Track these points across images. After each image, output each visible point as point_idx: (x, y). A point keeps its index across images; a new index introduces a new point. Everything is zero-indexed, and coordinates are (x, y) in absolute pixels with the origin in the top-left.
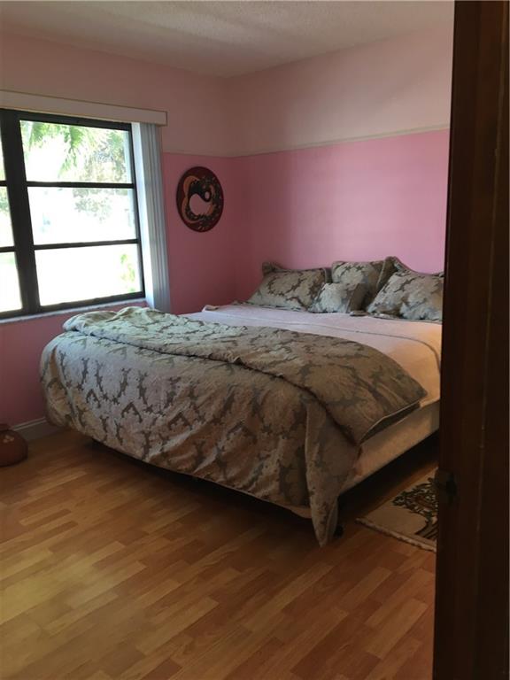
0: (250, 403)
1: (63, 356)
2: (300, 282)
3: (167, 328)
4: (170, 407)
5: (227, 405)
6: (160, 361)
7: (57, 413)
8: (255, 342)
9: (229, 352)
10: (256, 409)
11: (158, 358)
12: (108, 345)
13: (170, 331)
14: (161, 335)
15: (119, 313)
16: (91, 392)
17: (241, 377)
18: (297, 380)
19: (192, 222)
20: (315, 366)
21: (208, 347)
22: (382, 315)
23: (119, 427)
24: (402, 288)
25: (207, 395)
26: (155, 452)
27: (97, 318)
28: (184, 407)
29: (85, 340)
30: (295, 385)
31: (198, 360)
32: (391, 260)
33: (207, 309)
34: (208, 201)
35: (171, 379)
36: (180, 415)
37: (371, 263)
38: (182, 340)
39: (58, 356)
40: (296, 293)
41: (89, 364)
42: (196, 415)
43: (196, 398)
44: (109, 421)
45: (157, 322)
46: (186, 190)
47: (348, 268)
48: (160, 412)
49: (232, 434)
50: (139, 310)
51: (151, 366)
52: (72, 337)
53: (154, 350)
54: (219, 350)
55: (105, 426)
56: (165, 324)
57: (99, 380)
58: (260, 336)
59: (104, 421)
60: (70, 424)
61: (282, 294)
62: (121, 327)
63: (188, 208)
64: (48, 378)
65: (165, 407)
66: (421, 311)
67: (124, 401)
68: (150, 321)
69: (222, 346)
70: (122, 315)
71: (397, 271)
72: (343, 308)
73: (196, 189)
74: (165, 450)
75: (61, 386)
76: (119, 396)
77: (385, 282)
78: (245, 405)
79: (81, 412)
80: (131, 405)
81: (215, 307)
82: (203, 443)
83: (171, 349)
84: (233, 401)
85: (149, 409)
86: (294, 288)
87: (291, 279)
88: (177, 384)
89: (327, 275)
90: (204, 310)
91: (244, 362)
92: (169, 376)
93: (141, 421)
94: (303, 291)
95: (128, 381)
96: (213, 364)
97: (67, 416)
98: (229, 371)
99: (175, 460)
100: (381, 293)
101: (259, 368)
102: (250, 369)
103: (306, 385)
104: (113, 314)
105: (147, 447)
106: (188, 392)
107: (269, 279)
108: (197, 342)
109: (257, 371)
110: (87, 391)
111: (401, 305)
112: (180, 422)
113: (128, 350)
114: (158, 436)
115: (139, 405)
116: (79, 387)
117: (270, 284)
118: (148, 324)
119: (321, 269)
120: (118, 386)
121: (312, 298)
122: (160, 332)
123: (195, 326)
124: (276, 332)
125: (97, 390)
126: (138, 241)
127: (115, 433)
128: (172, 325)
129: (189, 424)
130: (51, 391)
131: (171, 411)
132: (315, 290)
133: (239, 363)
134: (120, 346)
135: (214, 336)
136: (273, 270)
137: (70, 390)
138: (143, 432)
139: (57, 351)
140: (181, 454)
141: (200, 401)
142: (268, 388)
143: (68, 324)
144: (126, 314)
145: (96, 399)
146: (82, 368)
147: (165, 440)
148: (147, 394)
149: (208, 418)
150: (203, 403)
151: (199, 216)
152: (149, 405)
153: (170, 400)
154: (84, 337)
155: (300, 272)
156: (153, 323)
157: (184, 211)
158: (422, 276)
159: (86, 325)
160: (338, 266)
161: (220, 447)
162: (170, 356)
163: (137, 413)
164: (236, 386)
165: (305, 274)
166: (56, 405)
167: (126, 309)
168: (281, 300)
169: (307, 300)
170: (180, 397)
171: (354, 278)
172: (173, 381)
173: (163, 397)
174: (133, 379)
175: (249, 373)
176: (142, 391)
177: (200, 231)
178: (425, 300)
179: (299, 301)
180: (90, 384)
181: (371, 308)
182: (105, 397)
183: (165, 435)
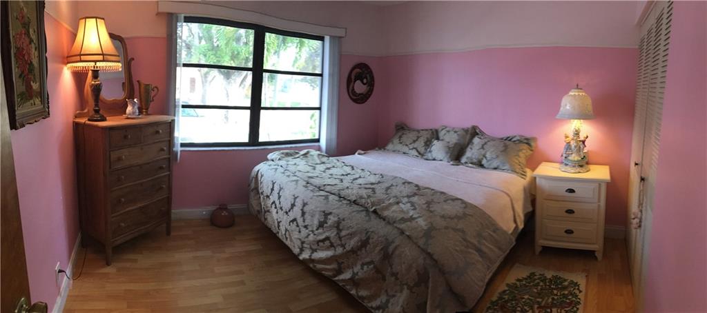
0: (382, 249)
1: (262, 176)
2: (418, 137)
3: (329, 169)
4: (320, 231)
5: (364, 244)
6: (317, 196)
7: (253, 207)
8: (389, 191)
9: (369, 201)
10: (387, 256)
11: (318, 194)
12: (288, 176)
13: (331, 171)
14: (324, 174)
15: (302, 153)
16: (274, 202)
17: (376, 225)
18: (421, 242)
19: (355, 98)
20: (436, 230)
21: (353, 193)
22: (470, 165)
23: (286, 230)
24: (483, 148)
25: (348, 232)
26: (305, 255)
27: (287, 155)
28: (332, 234)
29: (276, 169)
30: (419, 247)
31: (345, 202)
32: (474, 128)
33: (359, 154)
34: (364, 84)
35: (324, 212)
36: (327, 238)
37: (463, 129)
38: (337, 182)
39: (259, 175)
40: (415, 145)
41: (275, 185)
42: (339, 242)
43: (341, 230)
44: (281, 224)
45: (323, 163)
46: (353, 77)
47: (448, 131)
48: (313, 231)
49: (365, 267)
50: (314, 153)
51: (311, 198)
52: (270, 165)
53: (316, 186)
54: (361, 197)
55: (279, 226)
56: (329, 166)
57: (279, 197)
58: (392, 185)
59: (279, 223)
60: (259, 216)
61: (407, 145)
62: (300, 165)
63: (353, 89)
64: (253, 185)
65: (317, 230)
66: (495, 165)
67: (292, 215)
68: (319, 162)
69: (364, 193)
70: (302, 155)
71: (477, 134)
72: (446, 160)
73: (359, 77)
74: (313, 258)
75: (258, 193)
76: (289, 211)
77: (470, 142)
78: (378, 248)
79: (266, 212)
80: (294, 220)
81: (363, 152)
82: (343, 262)
83: (328, 188)
84: (369, 243)
85: (306, 227)
86: (414, 141)
87: (412, 136)
88: (329, 217)
89: (435, 135)
90: (356, 154)
91: (380, 213)
92: (323, 209)
93: (300, 232)
94: (420, 144)
95: (296, 204)
96: (356, 208)
97: (258, 211)
98: (367, 218)
99: (319, 266)
100: (468, 149)
101: (391, 222)
102: (384, 220)
103: (429, 251)
104: (297, 153)
105: (302, 250)
106: (336, 225)
107: (400, 134)
108: (348, 185)
109: (389, 223)
110: (272, 200)
111: (482, 159)
112: (327, 243)
113: (299, 182)
114: (309, 246)
115: (300, 221)
116: (268, 197)
117: (400, 137)
118: (317, 164)
119: (431, 130)
120: (289, 206)
121: (426, 149)
122: (324, 172)
123: (348, 170)
124: (404, 183)
125: (277, 202)
126: (319, 109)
127: (284, 233)
128: (334, 167)
129: (334, 246)
130: (252, 194)
131: (320, 234)
132: (428, 144)
133: (375, 212)
134: (295, 178)
135: (360, 181)
136: (402, 128)
137: (262, 197)
138: (300, 239)
139: (260, 172)
140: (325, 264)
141: (343, 233)
142: (397, 243)
143: (270, 156)
144: (305, 155)
145: (276, 208)
146: (271, 187)
147: (314, 251)
148: (306, 216)
149: (348, 248)
150: (345, 236)
151: (360, 94)
152: (306, 224)
153: (321, 225)
154: (276, 167)
155: (418, 131)
156: (320, 164)
157: (350, 91)
158: (493, 139)
159: (279, 159)
160: (443, 129)
161: (355, 271)
162: (327, 194)
163: (298, 226)
164: (372, 232)
165: (422, 132)
166: (254, 202)
167: (305, 151)
168: (405, 149)
169: (422, 150)
170: (330, 226)
171: (452, 138)
172: (326, 215)
173: (316, 222)
174: (299, 204)
175: (383, 223)
176: (303, 214)
177: (359, 103)
178: (497, 157)
179: (417, 151)
180: (274, 197)
181: (464, 160)
182: (281, 208)
183: (314, 247)
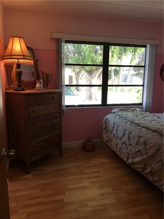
1: (109, 121)
3: (145, 117)
6: (137, 129)
7: (104, 139)
12: (122, 120)
14: (142, 119)
15: (131, 110)
21: (155, 127)
23: (120, 148)
25: (150, 146)
26: (130, 161)
27: (122, 110)
28: (142, 148)
29: (116, 117)
31: (150, 131)
36: (140, 150)
38: (148, 122)
39: (107, 121)
41: (115, 125)
42: (145, 152)
43: (146, 145)
44: (118, 146)
48: (134, 147)
50: (138, 109)
51: (134, 130)
52: (113, 115)
53: (136, 124)
54: (159, 129)
57: (117, 131)
59: (117, 145)
60: (108, 143)
62: (130, 115)
64: (104, 127)
67: (123, 140)
74: (133, 162)
75: (107, 131)
76: (122, 138)
79: (111, 140)
80: (125, 142)
82: (147, 163)
83: (142, 125)
84: (160, 150)
85: (130, 145)
92: (139, 135)
93: (127, 148)
95: (125, 133)
96: (155, 134)
97: (107, 140)
98: (161, 138)
104: (128, 110)
105: (128, 158)
108: (153, 124)
110: (113, 134)
113: (128, 122)
114: (132, 155)
118: (139, 115)
120: (122, 134)
123: (156, 118)
125: (116, 134)
126: (143, 86)
127: (119, 150)
128: (147, 116)
129: (142, 155)
130: (104, 131)
131: (137, 148)
134: (126, 121)
137: (109, 132)
138: (127, 153)
139: (107, 119)
140: (138, 165)
141: (147, 147)
143: (113, 111)
144: (133, 110)
145: (115, 137)
146: (113, 126)
147: (134, 158)
148: (130, 139)
153: (137, 144)
156: (141, 115)
157: (162, 76)
159: (118, 112)
161: (153, 167)
163: (126, 145)
166: (104, 136)
170: (141, 143)
173: (135, 142)
174: (127, 133)
180: (114, 132)
182: (118, 137)
183: (134, 156)
